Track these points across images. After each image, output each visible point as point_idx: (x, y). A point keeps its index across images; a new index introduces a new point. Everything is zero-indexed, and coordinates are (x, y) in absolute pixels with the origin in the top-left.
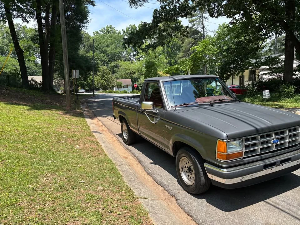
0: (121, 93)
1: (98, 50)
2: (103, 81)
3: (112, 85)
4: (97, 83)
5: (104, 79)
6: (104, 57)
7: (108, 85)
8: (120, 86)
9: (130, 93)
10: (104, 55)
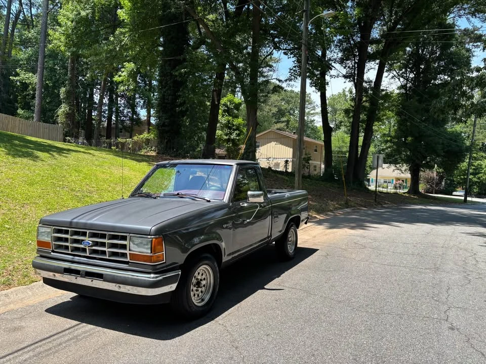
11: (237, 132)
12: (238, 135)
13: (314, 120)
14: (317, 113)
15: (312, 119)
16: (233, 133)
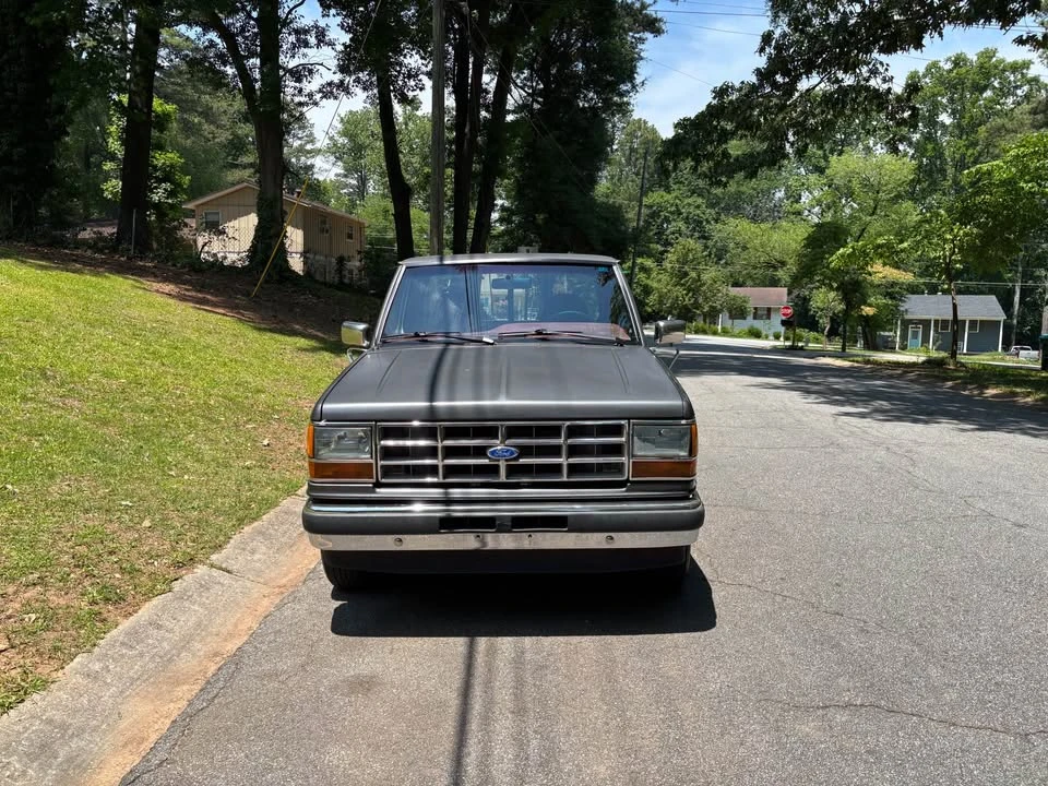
0: (738, 336)
1: (681, 183)
2: (680, 291)
3: (711, 306)
4: (660, 297)
5: (682, 285)
6: (698, 207)
7: (697, 305)
8: (738, 312)
9: (772, 338)
10: (700, 201)
11: (167, 186)
12: (171, 194)
13: (312, 166)
14: (320, 150)
15: (309, 163)
16: (156, 188)
